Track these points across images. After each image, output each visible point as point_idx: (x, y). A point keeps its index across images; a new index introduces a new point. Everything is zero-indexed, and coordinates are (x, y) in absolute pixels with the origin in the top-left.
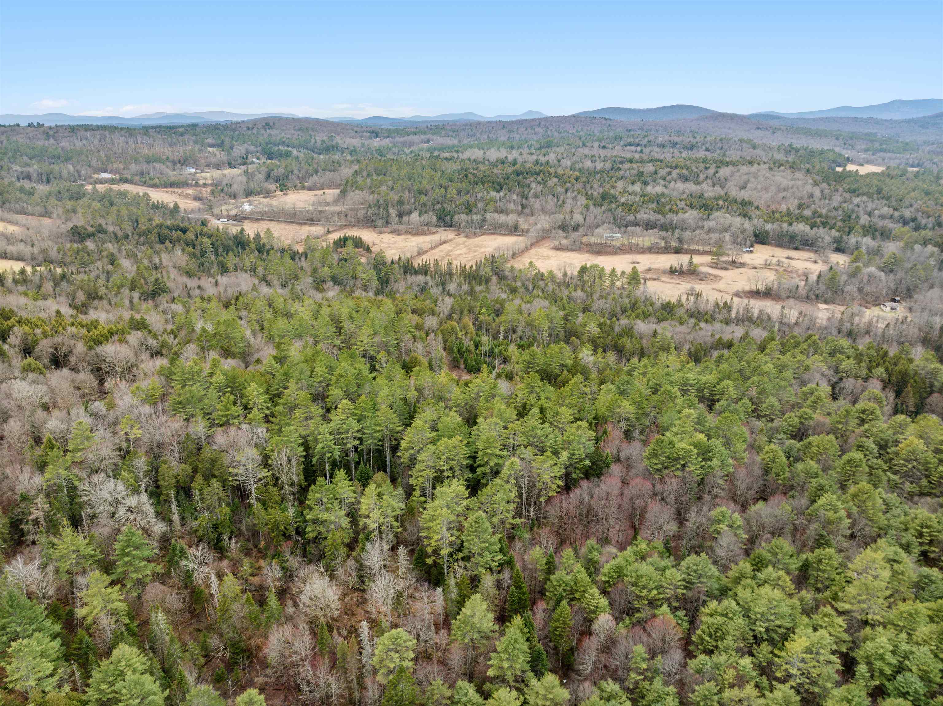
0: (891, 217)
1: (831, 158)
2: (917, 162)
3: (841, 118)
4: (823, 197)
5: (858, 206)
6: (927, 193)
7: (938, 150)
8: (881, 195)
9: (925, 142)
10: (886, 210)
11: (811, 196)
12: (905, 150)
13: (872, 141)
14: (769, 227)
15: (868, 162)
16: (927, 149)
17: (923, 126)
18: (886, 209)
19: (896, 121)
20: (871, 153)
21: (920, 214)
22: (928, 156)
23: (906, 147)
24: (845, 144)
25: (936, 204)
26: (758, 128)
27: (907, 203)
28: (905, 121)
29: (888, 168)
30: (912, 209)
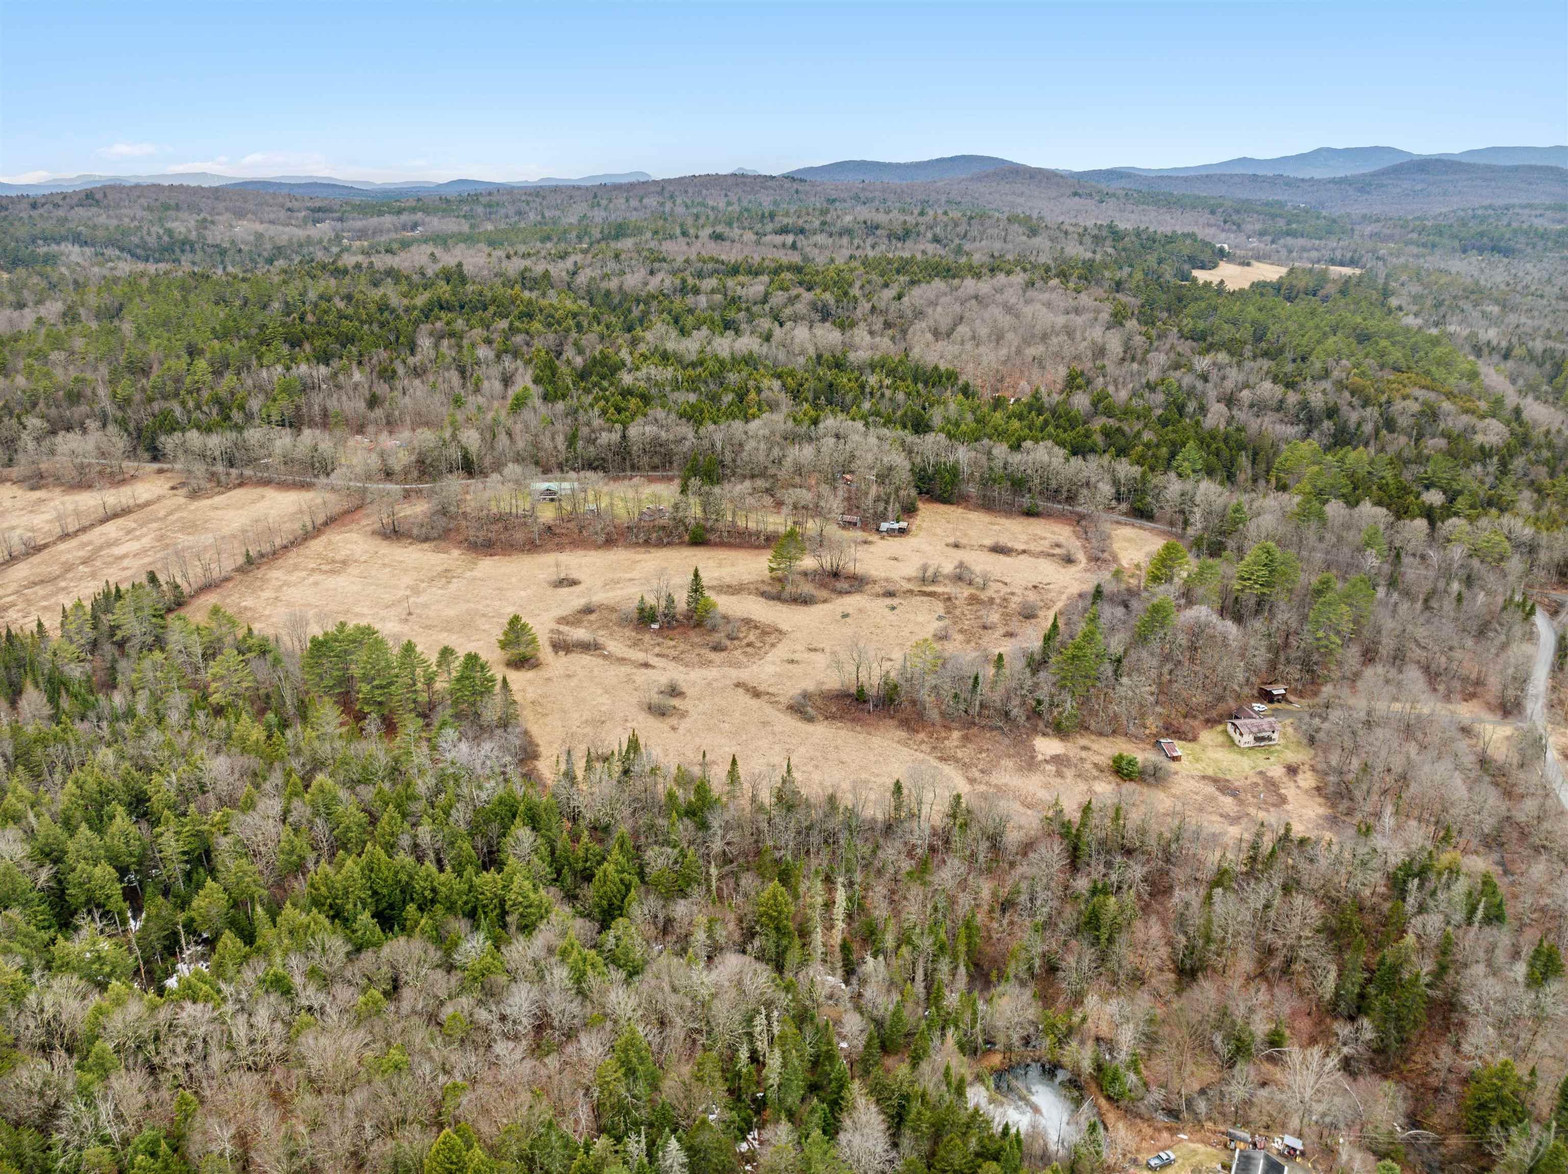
0: (1280, 406)
1: (1186, 252)
2: (1349, 255)
3: (1231, 176)
4: (1129, 355)
5: (1205, 378)
6: (1363, 338)
7: (1386, 231)
8: (1264, 345)
9: (1364, 217)
10: (1268, 389)
11: (1100, 352)
12: (1330, 232)
13: (1273, 216)
14: (963, 455)
15: (1260, 257)
16: (1368, 230)
17: (1362, 190)
18: (1267, 385)
19: (1319, 181)
20: (1268, 238)
21: (1347, 394)
22: (1370, 244)
23: (1333, 228)
24: (1225, 222)
25: (1382, 367)
26: (1075, 194)
27: (1318, 365)
28: (1333, 181)
29: (1292, 271)
30: (1327, 385)
